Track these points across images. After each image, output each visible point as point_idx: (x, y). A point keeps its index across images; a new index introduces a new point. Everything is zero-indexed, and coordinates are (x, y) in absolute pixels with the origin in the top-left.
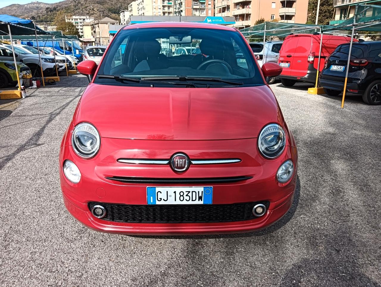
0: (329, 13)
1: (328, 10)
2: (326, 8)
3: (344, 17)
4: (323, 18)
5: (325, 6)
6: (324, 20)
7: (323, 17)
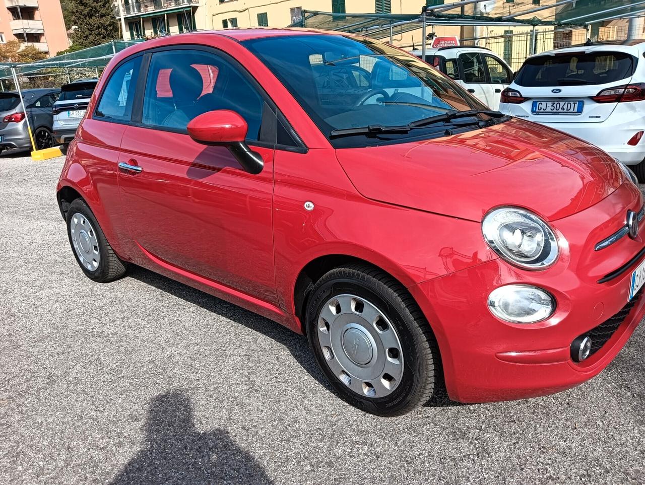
0: (104, 29)
1: (103, 25)
2: (98, 21)
3: (138, 35)
4: (97, 38)
5: (94, 18)
6: (100, 41)
7: (97, 35)
